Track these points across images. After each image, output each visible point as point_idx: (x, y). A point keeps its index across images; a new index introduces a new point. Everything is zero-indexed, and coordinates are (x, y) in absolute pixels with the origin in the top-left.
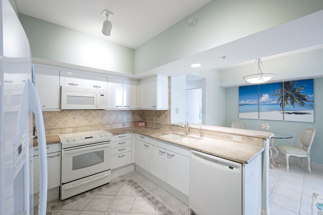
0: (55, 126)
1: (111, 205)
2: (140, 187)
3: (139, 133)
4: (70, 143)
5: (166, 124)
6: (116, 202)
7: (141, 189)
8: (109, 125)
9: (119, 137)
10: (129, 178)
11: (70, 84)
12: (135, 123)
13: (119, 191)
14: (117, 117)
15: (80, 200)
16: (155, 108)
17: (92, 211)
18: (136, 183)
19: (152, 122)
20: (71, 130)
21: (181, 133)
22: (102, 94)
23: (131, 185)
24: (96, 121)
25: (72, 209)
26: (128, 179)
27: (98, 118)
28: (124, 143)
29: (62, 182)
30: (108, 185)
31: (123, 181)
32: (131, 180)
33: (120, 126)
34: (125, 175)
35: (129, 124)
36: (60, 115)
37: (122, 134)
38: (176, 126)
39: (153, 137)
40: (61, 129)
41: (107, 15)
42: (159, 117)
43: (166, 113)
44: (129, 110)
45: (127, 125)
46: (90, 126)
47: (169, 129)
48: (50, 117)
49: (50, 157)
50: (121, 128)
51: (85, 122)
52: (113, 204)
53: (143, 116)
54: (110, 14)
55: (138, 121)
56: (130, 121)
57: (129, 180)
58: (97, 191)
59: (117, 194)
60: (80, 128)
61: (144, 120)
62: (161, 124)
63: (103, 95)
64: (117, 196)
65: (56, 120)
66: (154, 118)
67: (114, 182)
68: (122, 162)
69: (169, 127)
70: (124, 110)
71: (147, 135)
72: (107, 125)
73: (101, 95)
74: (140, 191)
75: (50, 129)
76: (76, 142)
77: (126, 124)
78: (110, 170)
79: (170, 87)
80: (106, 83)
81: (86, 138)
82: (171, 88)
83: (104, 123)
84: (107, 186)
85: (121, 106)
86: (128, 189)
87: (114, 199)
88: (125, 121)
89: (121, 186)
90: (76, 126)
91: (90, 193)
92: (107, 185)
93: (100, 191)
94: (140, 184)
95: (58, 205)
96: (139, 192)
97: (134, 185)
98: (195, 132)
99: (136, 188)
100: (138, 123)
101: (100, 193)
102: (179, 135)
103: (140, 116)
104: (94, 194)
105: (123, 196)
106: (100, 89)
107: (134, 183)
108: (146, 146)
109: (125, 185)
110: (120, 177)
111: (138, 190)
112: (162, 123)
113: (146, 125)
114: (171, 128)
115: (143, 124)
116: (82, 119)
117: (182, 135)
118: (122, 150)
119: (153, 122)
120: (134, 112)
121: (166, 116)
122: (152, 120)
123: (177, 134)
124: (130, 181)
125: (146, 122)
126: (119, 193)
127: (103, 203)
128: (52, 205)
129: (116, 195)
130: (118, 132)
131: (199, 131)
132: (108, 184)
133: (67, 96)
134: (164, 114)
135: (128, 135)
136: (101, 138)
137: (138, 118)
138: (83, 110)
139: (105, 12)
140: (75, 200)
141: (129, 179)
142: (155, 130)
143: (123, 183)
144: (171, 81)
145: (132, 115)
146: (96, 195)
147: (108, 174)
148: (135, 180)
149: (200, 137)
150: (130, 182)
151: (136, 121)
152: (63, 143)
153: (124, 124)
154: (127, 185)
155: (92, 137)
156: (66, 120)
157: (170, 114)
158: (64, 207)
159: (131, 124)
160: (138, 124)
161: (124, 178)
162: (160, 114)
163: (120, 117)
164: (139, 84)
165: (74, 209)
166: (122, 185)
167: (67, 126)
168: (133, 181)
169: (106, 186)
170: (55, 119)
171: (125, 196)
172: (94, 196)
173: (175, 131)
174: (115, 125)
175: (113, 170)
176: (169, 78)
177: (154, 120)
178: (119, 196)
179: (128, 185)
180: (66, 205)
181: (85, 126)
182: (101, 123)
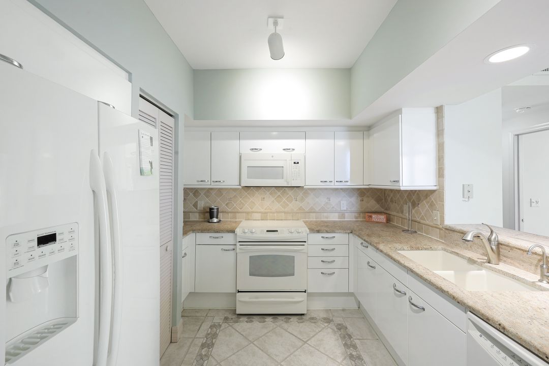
0: (241, 209)
1: (292, 356)
2: (355, 347)
3: (359, 237)
4: (247, 235)
5: (431, 224)
6: (300, 355)
7: (354, 353)
8: (314, 214)
9: (322, 237)
10: (341, 319)
11: (252, 149)
12: (366, 215)
13: (313, 337)
14: (329, 200)
15: (256, 324)
16: (397, 184)
17: (262, 351)
18: (350, 337)
19: (401, 215)
20: (258, 216)
21: (469, 254)
22: (296, 161)
23: (340, 335)
24: (293, 206)
25: (242, 333)
26: (338, 320)
27: (296, 201)
28: (333, 249)
29: (237, 289)
30: (302, 319)
31: (328, 320)
32: (344, 324)
33: (334, 217)
34: (337, 311)
35: (354, 214)
36: (246, 194)
37: (327, 232)
38: (456, 232)
39: (381, 251)
40: (248, 213)
41: (276, 24)
42: (414, 205)
43: (432, 198)
44: (352, 189)
45: (349, 217)
46: (285, 212)
47: (441, 237)
48: (235, 196)
49: (225, 250)
50: (334, 222)
51: (277, 206)
52: (295, 356)
53: (383, 200)
54: (279, 20)
55: (373, 210)
56: (354, 209)
57: (340, 325)
58: (282, 320)
59: (308, 341)
60: (271, 214)
61: (386, 209)
62: (419, 223)
63: (298, 163)
64: (306, 345)
65: (242, 201)
66: (406, 207)
67: (313, 315)
68: (328, 285)
69: (440, 233)
70: (341, 189)
71: (372, 243)
72: (311, 214)
73: (295, 163)
74: (351, 357)
75: (235, 212)
76: (254, 235)
77: (346, 214)
78: (306, 294)
79: (440, 132)
80: (303, 141)
81: (268, 231)
82: (443, 134)
83: (307, 210)
84: (299, 319)
85: (331, 182)
86: (330, 342)
87: (299, 348)
88: (345, 209)
89: (320, 329)
90: (265, 211)
91: (272, 320)
92: (300, 317)
93: (286, 322)
94: (357, 342)
95: (232, 319)
96: (348, 358)
97: (344, 337)
98: (523, 261)
99: (346, 345)
100: (370, 214)
101: (285, 325)
102: (463, 257)
103: (378, 200)
104: (277, 324)
105: (316, 350)
106: (294, 152)
107: (347, 334)
108: (371, 267)
109: (329, 330)
110: (327, 311)
111: (349, 352)
112: (422, 221)
113: (389, 220)
114: (445, 236)
115: (382, 218)
116: (273, 202)
117: (471, 261)
118: (329, 262)
119: (404, 217)
120: (363, 193)
121: (432, 205)
122: (402, 212)
123: (457, 254)
124: (340, 327)
125: (390, 214)
126: (312, 342)
127: (282, 345)
128: (226, 316)
129: (305, 342)
130: (323, 228)
131: (540, 261)
132: (303, 317)
133: (248, 167)
134: (428, 198)
135: (340, 237)
136: (290, 235)
137: (372, 204)
138: (274, 188)
139: (271, 21)
140: (251, 321)
141: (339, 322)
142: (403, 234)
143: (326, 324)
144: (442, 117)
145: (360, 199)
146: (278, 328)
147: (303, 299)
148: (351, 329)
149: (541, 281)
150: (340, 329)
151: (370, 211)
152: (238, 234)
153: (342, 215)
154: (331, 330)
155: (277, 231)
156: (253, 201)
157: (442, 200)
158: (236, 325)
159: (356, 215)
160: (371, 217)
161: (333, 316)
162: (419, 199)
163: (334, 200)
164: (369, 136)
165: (244, 334)
166: (323, 328)
167: (254, 210)
168: (346, 328)
169: (298, 317)
170: (241, 199)
171: (319, 353)
172: (275, 326)
173: (457, 245)
174: (325, 214)
175: (310, 295)
176: (439, 110)
177: (404, 212)
178: (310, 348)
179: (335, 332)
180: (238, 323)
181: (277, 212)
182: (301, 208)
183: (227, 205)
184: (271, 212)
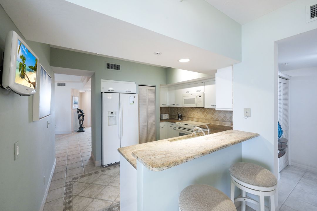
0: (190, 116)
11: (187, 92)
22: (200, 96)
24: (209, 116)
40: (192, 118)
46: (205, 119)
51: (202, 116)
72: (217, 121)
73: (199, 97)
81: (185, 124)
83: (215, 119)
90: (198, 118)
106: (200, 92)
116: (201, 114)
133: (184, 99)
152: (176, 124)
155: (188, 125)
167: (194, 117)
174: (224, 122)
181: (203, 119)
182: (212, 118)
183: (186, 114)
184: (200, 119)
